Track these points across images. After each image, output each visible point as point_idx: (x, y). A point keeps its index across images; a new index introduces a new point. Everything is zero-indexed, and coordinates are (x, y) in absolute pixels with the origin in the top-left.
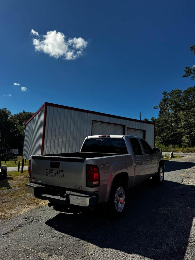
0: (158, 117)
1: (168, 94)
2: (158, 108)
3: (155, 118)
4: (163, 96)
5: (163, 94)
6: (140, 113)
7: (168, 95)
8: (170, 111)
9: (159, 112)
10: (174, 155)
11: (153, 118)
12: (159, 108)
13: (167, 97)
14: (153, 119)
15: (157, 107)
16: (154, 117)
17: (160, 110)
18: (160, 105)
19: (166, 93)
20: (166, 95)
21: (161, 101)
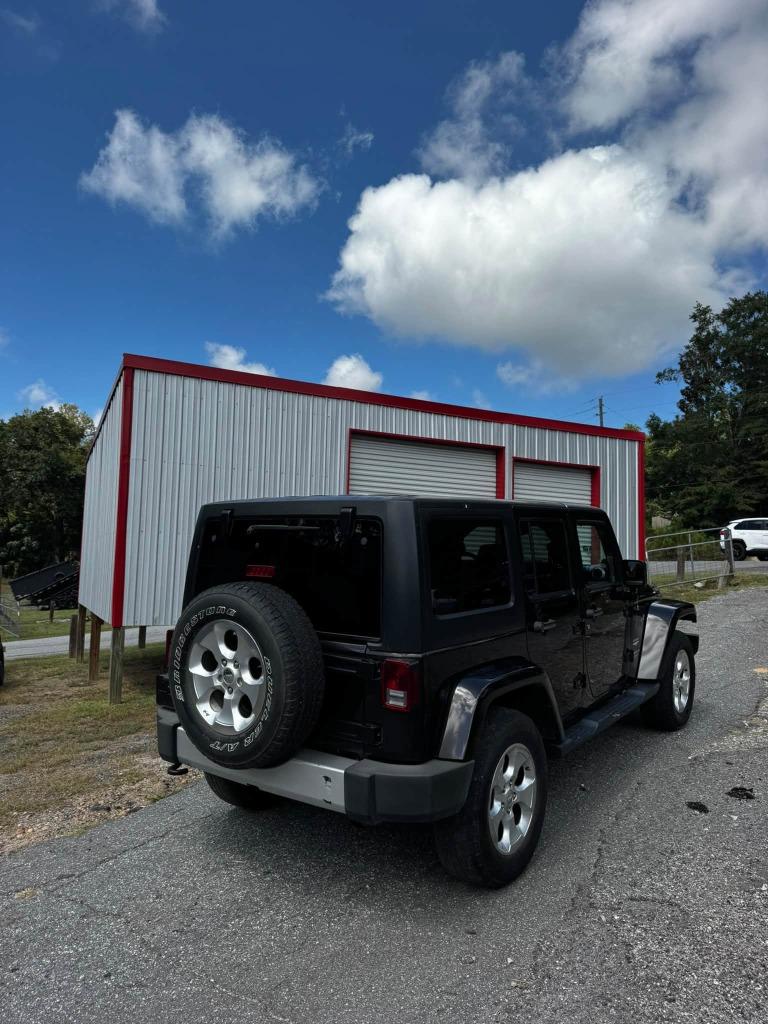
0: (677, 417)
1: (718, 317)
2: (675, 379)
3: (663, 420)
4: (697, 324)
5: (694, 317)
6: (601, 400)
7: (717, 323)
8: (728, 388)
9: (683, 392)
10: (736, 574)
11: (654, 418)
12: (681, 376)
13: (711, 328)
14: (653, 423)
15: (672, 371)
16: (657, 415)
17: (683, 385)
18: (682, 365)
19: (706, 311)
20: (709, 323)
21: (688, 347)
